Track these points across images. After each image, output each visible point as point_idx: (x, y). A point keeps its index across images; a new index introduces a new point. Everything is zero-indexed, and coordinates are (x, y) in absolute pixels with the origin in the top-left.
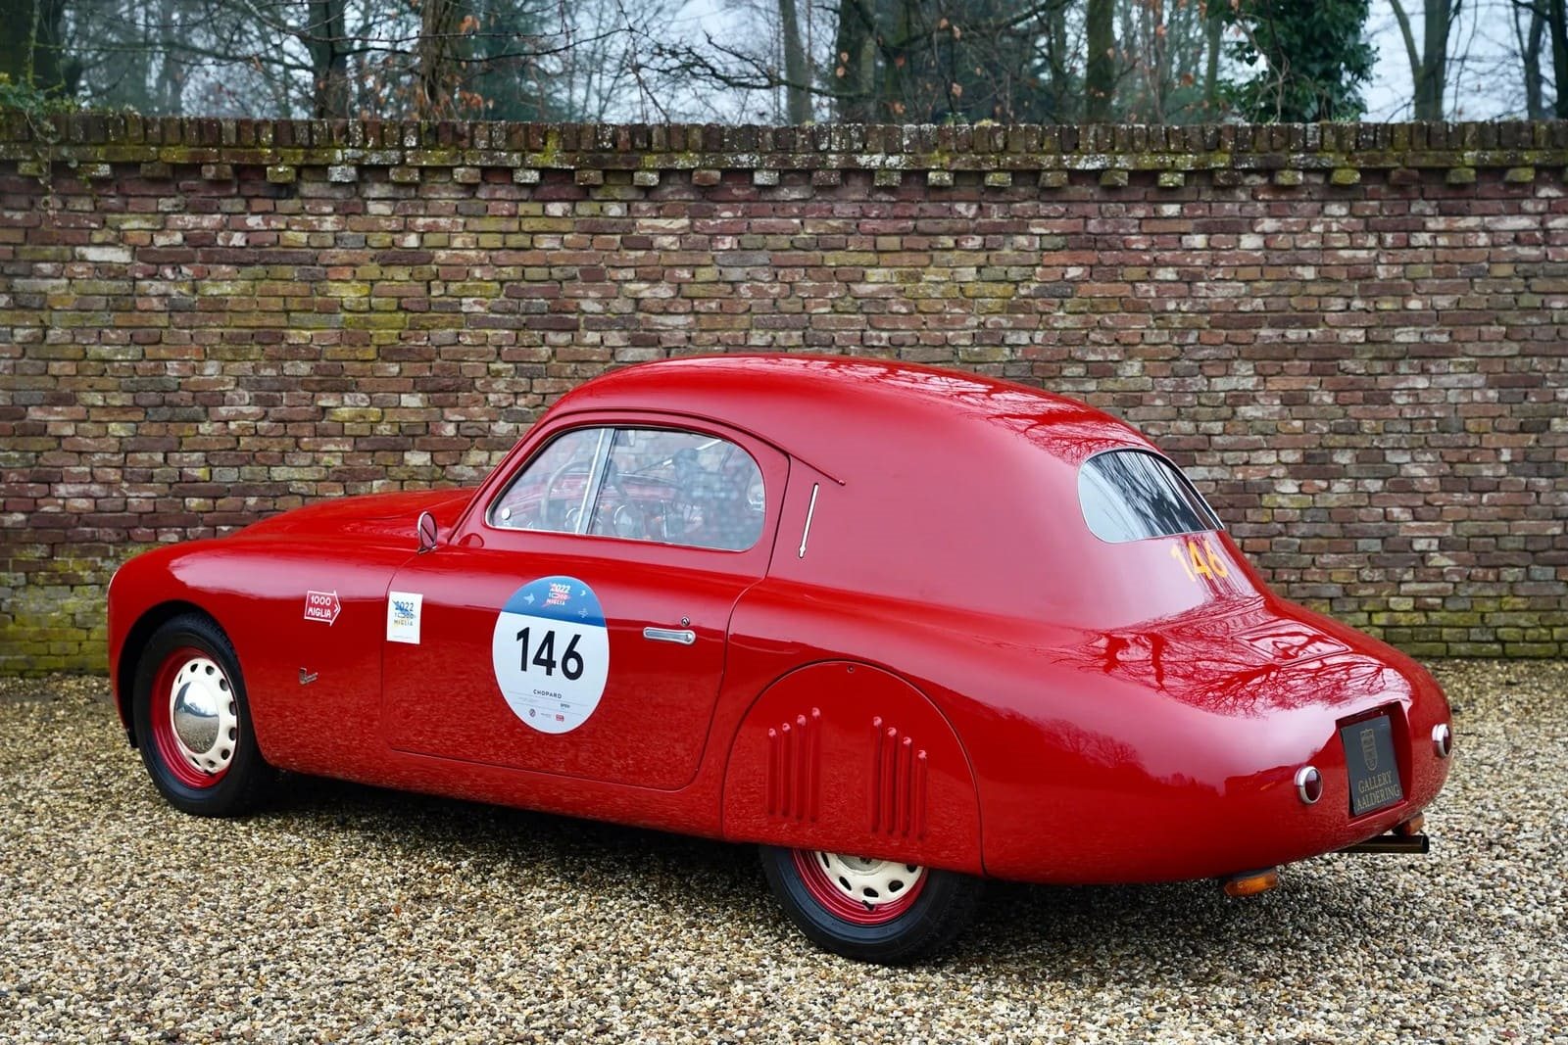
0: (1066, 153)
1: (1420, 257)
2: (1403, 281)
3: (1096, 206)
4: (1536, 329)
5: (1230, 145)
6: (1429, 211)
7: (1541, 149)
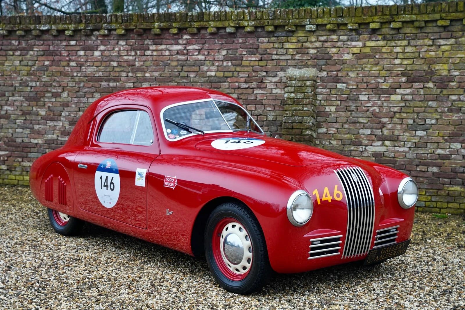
0: (38, 24)
1: (148, 59)
2: (144, 67)
3: (51, 41)
4: (185, 84)
5: (84, 21)
6: (150, 43)
7: (178, 22)
